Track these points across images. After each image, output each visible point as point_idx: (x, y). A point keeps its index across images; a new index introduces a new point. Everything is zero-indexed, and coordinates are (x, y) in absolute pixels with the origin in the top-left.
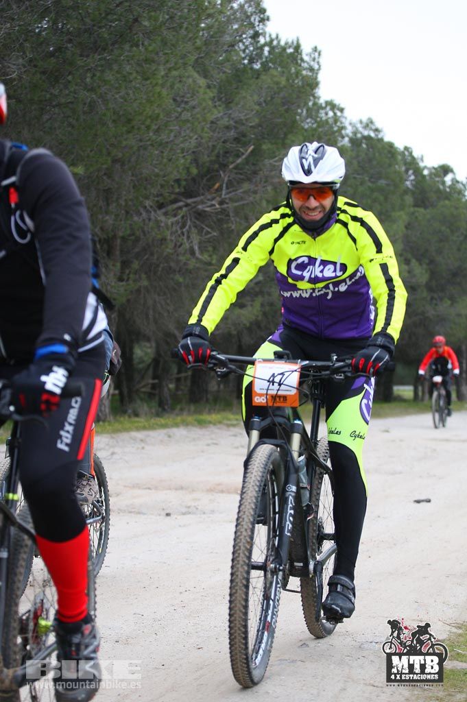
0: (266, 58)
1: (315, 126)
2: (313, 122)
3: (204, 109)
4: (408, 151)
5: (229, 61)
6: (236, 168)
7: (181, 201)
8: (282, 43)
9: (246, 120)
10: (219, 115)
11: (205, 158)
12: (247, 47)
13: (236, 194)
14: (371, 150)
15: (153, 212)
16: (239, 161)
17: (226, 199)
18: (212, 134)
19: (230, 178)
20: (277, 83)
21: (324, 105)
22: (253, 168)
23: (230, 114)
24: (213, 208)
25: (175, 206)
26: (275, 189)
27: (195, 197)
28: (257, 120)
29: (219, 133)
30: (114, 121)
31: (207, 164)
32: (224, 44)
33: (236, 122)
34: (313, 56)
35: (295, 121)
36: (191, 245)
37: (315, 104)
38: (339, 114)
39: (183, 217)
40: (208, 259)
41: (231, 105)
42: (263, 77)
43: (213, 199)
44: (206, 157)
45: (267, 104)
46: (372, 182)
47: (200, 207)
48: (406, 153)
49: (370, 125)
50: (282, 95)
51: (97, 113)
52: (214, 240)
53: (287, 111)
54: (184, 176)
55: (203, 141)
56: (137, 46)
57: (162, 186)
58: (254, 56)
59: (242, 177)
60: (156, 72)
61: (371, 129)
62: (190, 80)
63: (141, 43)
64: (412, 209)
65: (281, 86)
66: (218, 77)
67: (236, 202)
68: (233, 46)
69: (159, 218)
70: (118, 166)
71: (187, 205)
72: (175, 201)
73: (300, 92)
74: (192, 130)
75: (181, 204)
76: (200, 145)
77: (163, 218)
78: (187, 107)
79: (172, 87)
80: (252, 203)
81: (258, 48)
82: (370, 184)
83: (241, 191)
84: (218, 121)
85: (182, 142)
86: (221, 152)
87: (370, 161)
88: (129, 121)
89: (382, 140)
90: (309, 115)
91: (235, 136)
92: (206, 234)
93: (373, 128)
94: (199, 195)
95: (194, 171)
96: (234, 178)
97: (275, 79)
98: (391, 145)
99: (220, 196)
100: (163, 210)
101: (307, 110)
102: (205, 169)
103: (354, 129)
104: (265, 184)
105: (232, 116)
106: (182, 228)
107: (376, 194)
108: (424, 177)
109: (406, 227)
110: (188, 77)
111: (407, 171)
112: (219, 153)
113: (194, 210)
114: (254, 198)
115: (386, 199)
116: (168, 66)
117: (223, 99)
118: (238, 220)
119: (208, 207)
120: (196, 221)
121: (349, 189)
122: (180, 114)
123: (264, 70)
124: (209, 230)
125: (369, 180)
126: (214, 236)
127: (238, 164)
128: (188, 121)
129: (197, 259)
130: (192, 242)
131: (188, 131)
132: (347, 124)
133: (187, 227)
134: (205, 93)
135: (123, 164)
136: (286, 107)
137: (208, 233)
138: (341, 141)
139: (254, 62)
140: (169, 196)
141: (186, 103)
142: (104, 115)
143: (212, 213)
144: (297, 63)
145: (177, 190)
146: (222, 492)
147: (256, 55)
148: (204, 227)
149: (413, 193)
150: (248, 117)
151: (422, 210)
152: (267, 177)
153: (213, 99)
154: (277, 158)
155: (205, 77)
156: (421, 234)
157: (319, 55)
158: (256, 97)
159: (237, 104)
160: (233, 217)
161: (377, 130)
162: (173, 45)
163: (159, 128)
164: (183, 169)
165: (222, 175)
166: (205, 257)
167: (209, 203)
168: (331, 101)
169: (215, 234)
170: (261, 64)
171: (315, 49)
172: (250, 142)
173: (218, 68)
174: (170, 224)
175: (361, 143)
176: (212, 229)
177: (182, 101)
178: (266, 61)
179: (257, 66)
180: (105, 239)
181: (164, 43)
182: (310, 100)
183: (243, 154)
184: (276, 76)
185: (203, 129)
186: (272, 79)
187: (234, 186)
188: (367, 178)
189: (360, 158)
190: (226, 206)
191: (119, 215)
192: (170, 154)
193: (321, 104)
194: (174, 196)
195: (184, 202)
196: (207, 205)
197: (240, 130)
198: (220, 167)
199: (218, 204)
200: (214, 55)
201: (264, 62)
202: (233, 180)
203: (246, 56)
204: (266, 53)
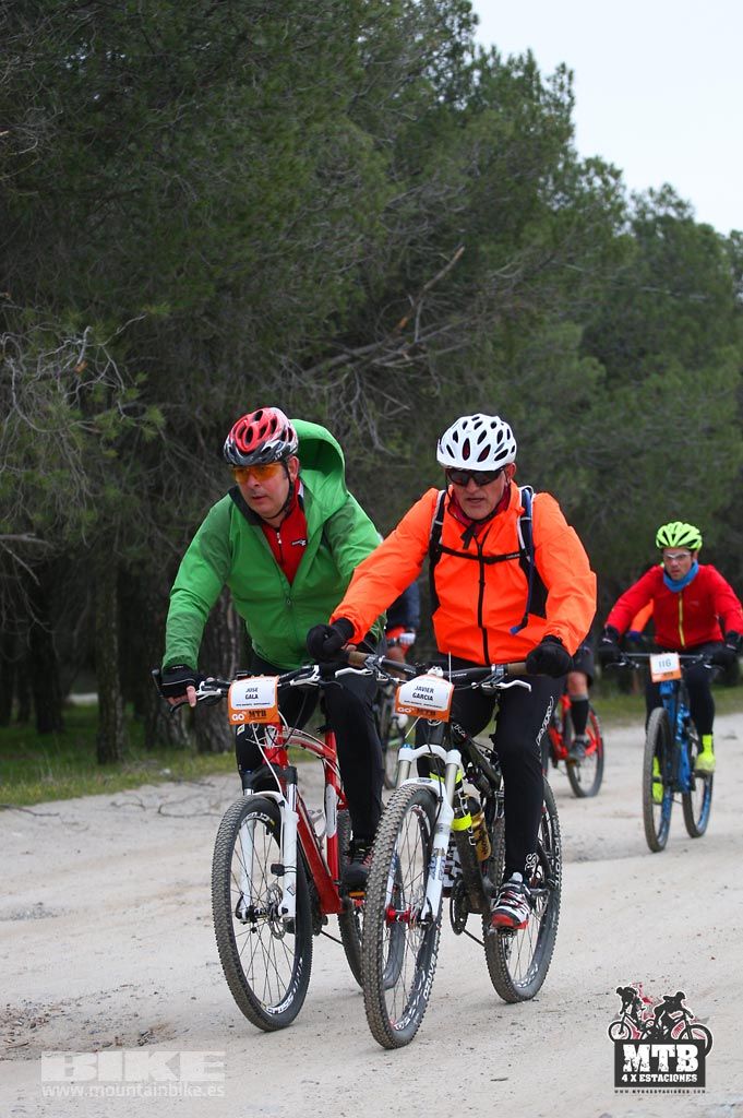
0: (477, 89)
1: (569, 205)
2: (567, 197)
3: (372, 188)
4: (738, 238)
5: (411, 100)
6: (435, 288)
7: (341, 352)
8: (504, 62)
9: (449, 202)
10: (400, 197)
11: (380, 274)
12: (441, 73)
13: (439, 335)
14: (672, 242)
15: (294, 375)
16: (441, 275)
17: (421, 344)
18: (389, 230)
19: (427, 308)
20: (499, 134)
21: (584, 167)
22: (466, 286)
23: (420, 193)
24: (399, 361)
25: (332, 362)
26: (507, 319)
27: (367, 343)
28: (468, 201)
29: (401, 227)
30: (215, 219)
31: (385, 285)
32: (402, 70)
33: (431, 207)
34: (559, 81)
35: (534, 200)
36: (365, 428)
37: (565, 167)
38: (612, 181)
39: (348, 381)
40: (397, 451)
41: (420, 177)
42: (473, 125)
43: (399, 345)
44: (381, 272)
45: (483, 172)
46: (678, 298)
47: (376, 361)
48: (736, 242)
49: (668, 196)
50: (508, 154)
51: (186, 205)
52: (405, 417)
53: (519, 182)
54: (344, 308)
55: (375, 244)
56: (249, 83)
57: (308, 328)
58: (455, 87)
59: (447, 303)
60: (283, 126)
61: (670, 204)
62: (346, 138)
63: (254, 78)
65: (506, 138)
66: (394, 128)
67: (439, 348)
68: (417, 72)
69: (306, 385)
70: (227, 298)
71: (353, 359)
72: (332, 353)
73: (540, 146)
74: (354, 225)
75: (341, 358)
76: (369, 251)
77: (313, 384)
78: (342, 186)
79: (313, 152)
80: (468, 348)
81: (460, 74)
82: (673, 301)
83: (447, 328)
84: (399, 207)
85: (338, 247)
86: (408, 261)
87: (672, 259)
88: (242, 216)
89: (690, 221)
90: (560, 187)
91: (432, 232)
92: (390, 409)
93: (674, 201)
94: (374, 342)
95: (361, 295)
96: (433, 307)
97: (496, 127)
98: (707, 230)
99: (411, 340)
100: (313, 371)
101: (555, 179)
102: (381, 294)
103: (641, 206)
104: (489, 314)
105: (423, 196)
106: (346, 400)
107: (686, 318)
109: (741, 372)
110: (341, 133)
111: (738, 275)
112: (403, 263)
113: (366, 367)
114: (472, 339)
115: (704, 327)
116: (304, 114)
117: (406, 168)
118: (445, 379)
119: (390, 360)
120: (371, 387)
121: (638, 312)
122: (331, 198)
123: (475, 112)
124: (396, 401)
125: (672, 295)
126: (406, 410)
127: (438, 282)
128: (347, 210)
129: (378, 452)
130: (366, 424)
131: (347, 229)
132: (627, 197)
133: (357, 398)
134: (373, 158)
135: (235, 296)
136: (518, 175)
137: (393, 406)
138: (619, 229)
139: (456, 99)
140: (322, 345)
141: (340, 178)
142: (198, 207)
143: (398, 370)
144: (531, 96)
145: (335, 333)
147: (459, 85)
148: (386, 395)
150: (450, 196)
152: (490, 301)
153: (388, 169)
154: (506, 267)
155: (371, 131)
157: (570, 78)
158: (462, 163)
159: (430, 175)
160: (436, 375)
161: (680, 205)
162: (311, 78)
163: (295, 225)
164: (342, 295)
165: (412, 302)
166: (392, 449)
167: (393, 353)
168: (597, 158)
169: (406, 407)
170: (466, 101)
171: (562, 69)
172: (458, 239)
173: (393, 113)
174: (325, 393)
175: (654, 229)
176: (401, 399)
177: (333, 177)
178: (477, 95)
179: (461, 105)
180: (212, 428)
181: (294, 74)
182: (559, 160)
183: (446, 263)
184: (496, 122)
185: (372, 224)
186: (488, 128)
187: (434, 320)
188: (668, 292)
189: (654, 258)
190: (422, 356)
191: (234, 383)
192: (318, 270)
193: (580, 166)
194: (329, 345)
195: (348, 354)
196: (390, 356)
197: (438, 221)
198: (407, 288)
199: (409, 354)
200: (384, 91)
201: (473, 97)
202: (432, 310)
203: (441, 89)
204: (476, 81)
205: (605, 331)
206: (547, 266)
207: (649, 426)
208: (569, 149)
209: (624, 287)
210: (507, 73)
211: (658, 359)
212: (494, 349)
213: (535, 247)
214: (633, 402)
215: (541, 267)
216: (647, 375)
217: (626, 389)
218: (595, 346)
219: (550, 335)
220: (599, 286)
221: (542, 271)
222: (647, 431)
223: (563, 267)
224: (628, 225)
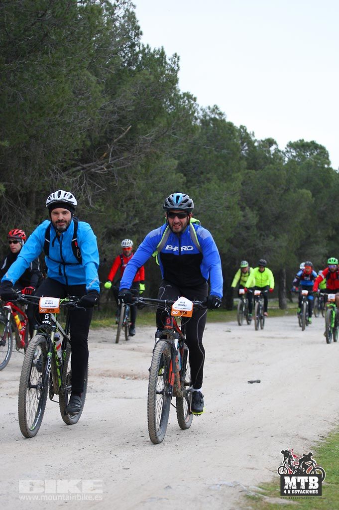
0: (140, 62)
1: (175, 111)
2: (175, 108)
3: (95, 99)
4: (243, 129)
5: (113, 64)
6: (119, 141)
7: (79, 166)
8: (152, 51)
9: (126, 107)
10: (107, 103)
11: (96, 135)
12: (126, 54)
13: (119, 161)
14: (216, 128)
15: (59, 174)
16: (121, 136)
17: (111, 164)
18: (101, 117)
19: (115, 149)
20: (148, 79)
21: (182, 96)
22: (130, 141)
23: (115, 102)
24: (102, 170)
25: (74, 169)
26: (147, 156)
27: (90, 163)
28: (134, 107)
29: (106, 116)
30: (30, 108)
31: (98, 139)
32: (110, 52)
33: (118, 108)
34: (174, 60)
35: (161, 108)
37: (174, 95)
39: (80, 177)
40: (99, 208)
41: (115, 96)
42: (138, 75)
43: (102, 164)
44: (97, 133)
45: (140, 95)
46: (218, 152)
47: (93, 170)
48: (242, 130)
49: (216, 110)
50: (151, 88)
51: (18, 103)
52: (103, 193)
53: (154, 100)
54: (81, 147)
55: (95, 122)
56: (47, 54)
57: (65, 155)
58: (131, 60)
59: (124, 148)
60: (60, 73)
61: (216, 113)
62: (85, 78)
63: (49, 51)
64: (246, 171)
65: (151, 81)
66: (105, 76)
67: (119, 166)
68: (117, 54)
69: (63, 178)
70: (33, 140)
71: (83, 169)
72: (74, 166)
73: (164, 86)
74: (87, 114)
75: (78, 168)
76: (92, 125)
77: (65, 178)
78: (83, 97)
79: (72, 82)
80: (130, 167)
81: (134, 55)
82: (216, 153)
83: (123, 158)
84: (106, 107)
85: (80, 123)
86: (108, 130)
87: (216, 136)
88: (41, 108)
89: (224, 120)
90: (172, 104)
91: (118, 119)
92: (97, 190)
93: (218, 112)
94: (92, 162)
95: (89, 143)
96: (117, 149)
97: (147, 77)
98: (231, 125)
99: (107, 162)
100: (67, 172)
101: (170, 100)
102: (96, 143)
103: (204, 113)
104: (140, 154)
105: (116, 104)
106: (79, 185)
107: (220, 160)
108: (255, 147)
109: (242, 184)
110: (84, 75)
111: (242, 143)
112: (106, 131)
113: (89, 172)
114: (132, 163)
115: (227, 164)
116: (68, 68)
117: (109, 92)
118: (120, 179)
119: (98, 170)
120: (90, 180)
121: (201, 156)
122: (79, 102)
123: (139, 71)
124: (99, 186)
125: (215, 150)
126: (104, 191)
127: (120, 139)
128: (83, 107)
129: (93, 209)
130: (87, 196)
131: (84, 115)
132: (199, 109)
133: (84, 185)
134: (96, 87)
135: (37, 140)
136: (155, 97)
137: (98, 189)
138: (195, 122)
139: (131, 65)
140: (71, 162)
141: (82, 94)
142: (23, 104)
143: (102, 174)
144: (162, 65)
145: (76, 158)
146: (110, 376)
147: (133, 59)
148: (96, 184)
149: (247, 159)
150: (127, 104)
151: (253, 171)
152: (141, 148)
153: (102, 92)
154: (148, 135)
155: (96, 76)
156: (253, 189)
157: (178, 59)
158: (133, 90)
159: (119, 96)
160: (117, 177)
161: (220, 114)
162: (73, 53)
163: (63, 112)
164: (80, 142)
165: (109, 147)
166: (96, 207)
167: (100, 167)
168: (188, 93)
169: (104, 189)
170: (136, 66)
171: (175, 55)
172: (128, 122)
173: (105, 69)
174: (71, 182)
175: (210, 122)
176: (102, 186)
177: (80, 93)
179: (134, 68)
180: (24, 194)
181: (66, 51)
182: (172, 92)
183: (124, 131)
184: (147, 75)
185: (94, 113)
186: (144, 78)
187: (117, 155)
188: (214, 149)
189: (209, 134)
190: (112, 169)
191: (34, 176)
192: (71, 131)
193: (181, 95)
194: (73, 162)
195: (81, 166)
196: (98, 168)
197: (120, 114)
198: (107, 141)
199: (106, 168)
200: (103, 60)
201: (139, 65)
202: (117, 151)
203: (126, 61)
204: (140, 58)
205: (188, 164)
206: (164, 135)
207: (202, 204)
208: (177, 88)
209: (196, 146)
210: (153, 55)
211: (208, 176)
212: (141, 168)
213: (160, 127)
214: (197, 194)
215: (162, 135)
216: (203, 182)
217: (194, 187)
218: (183, 169)
219: (164, 163)
220: (184, 144)
221: (162, 136)
222: (202, 205)
223: (170, 136)
224: (199, 120)
